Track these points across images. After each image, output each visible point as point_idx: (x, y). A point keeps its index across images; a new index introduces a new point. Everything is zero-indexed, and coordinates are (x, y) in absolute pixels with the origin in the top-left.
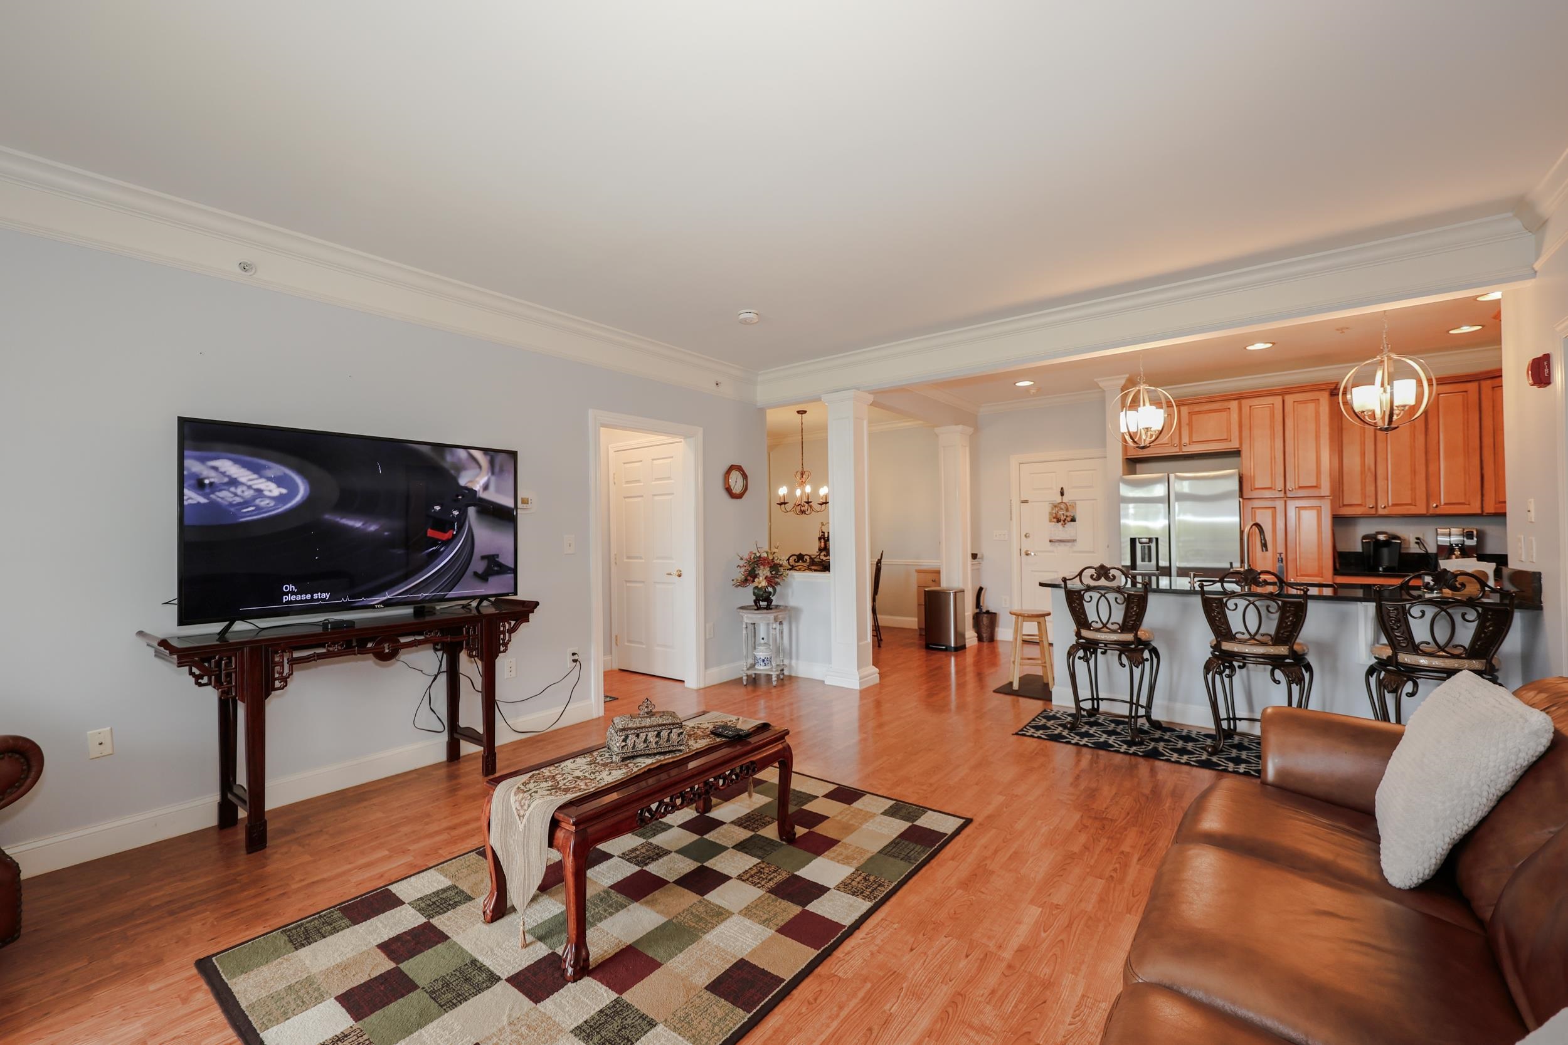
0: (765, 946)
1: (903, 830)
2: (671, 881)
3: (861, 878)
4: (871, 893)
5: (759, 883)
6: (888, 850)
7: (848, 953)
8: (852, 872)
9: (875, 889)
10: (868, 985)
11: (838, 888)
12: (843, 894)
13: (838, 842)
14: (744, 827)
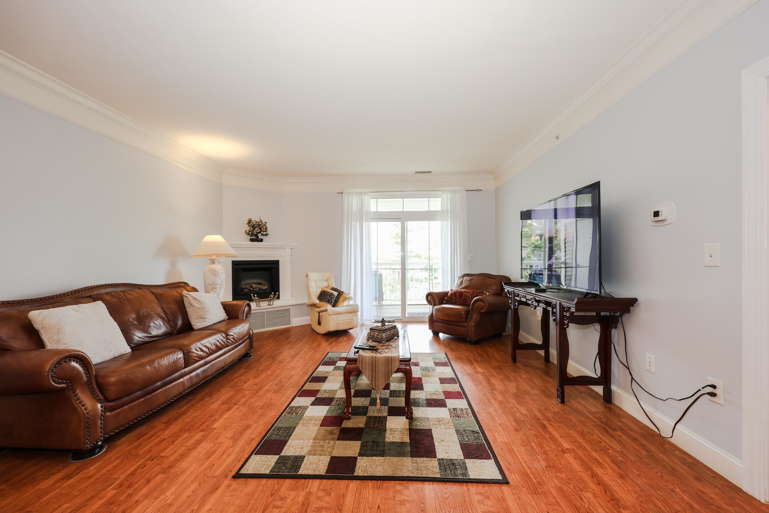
0: (321, 387)
1: (286, 447)
3: (299, 413)
4: (293, 409)
5: (341, 399)
6: (291, 431)
7: (293, 393)
8: (306, 414)
9: (291, 411)
11: (307, 407)
12: (304, 406)
13: (321, 426)
14: (377, 417)
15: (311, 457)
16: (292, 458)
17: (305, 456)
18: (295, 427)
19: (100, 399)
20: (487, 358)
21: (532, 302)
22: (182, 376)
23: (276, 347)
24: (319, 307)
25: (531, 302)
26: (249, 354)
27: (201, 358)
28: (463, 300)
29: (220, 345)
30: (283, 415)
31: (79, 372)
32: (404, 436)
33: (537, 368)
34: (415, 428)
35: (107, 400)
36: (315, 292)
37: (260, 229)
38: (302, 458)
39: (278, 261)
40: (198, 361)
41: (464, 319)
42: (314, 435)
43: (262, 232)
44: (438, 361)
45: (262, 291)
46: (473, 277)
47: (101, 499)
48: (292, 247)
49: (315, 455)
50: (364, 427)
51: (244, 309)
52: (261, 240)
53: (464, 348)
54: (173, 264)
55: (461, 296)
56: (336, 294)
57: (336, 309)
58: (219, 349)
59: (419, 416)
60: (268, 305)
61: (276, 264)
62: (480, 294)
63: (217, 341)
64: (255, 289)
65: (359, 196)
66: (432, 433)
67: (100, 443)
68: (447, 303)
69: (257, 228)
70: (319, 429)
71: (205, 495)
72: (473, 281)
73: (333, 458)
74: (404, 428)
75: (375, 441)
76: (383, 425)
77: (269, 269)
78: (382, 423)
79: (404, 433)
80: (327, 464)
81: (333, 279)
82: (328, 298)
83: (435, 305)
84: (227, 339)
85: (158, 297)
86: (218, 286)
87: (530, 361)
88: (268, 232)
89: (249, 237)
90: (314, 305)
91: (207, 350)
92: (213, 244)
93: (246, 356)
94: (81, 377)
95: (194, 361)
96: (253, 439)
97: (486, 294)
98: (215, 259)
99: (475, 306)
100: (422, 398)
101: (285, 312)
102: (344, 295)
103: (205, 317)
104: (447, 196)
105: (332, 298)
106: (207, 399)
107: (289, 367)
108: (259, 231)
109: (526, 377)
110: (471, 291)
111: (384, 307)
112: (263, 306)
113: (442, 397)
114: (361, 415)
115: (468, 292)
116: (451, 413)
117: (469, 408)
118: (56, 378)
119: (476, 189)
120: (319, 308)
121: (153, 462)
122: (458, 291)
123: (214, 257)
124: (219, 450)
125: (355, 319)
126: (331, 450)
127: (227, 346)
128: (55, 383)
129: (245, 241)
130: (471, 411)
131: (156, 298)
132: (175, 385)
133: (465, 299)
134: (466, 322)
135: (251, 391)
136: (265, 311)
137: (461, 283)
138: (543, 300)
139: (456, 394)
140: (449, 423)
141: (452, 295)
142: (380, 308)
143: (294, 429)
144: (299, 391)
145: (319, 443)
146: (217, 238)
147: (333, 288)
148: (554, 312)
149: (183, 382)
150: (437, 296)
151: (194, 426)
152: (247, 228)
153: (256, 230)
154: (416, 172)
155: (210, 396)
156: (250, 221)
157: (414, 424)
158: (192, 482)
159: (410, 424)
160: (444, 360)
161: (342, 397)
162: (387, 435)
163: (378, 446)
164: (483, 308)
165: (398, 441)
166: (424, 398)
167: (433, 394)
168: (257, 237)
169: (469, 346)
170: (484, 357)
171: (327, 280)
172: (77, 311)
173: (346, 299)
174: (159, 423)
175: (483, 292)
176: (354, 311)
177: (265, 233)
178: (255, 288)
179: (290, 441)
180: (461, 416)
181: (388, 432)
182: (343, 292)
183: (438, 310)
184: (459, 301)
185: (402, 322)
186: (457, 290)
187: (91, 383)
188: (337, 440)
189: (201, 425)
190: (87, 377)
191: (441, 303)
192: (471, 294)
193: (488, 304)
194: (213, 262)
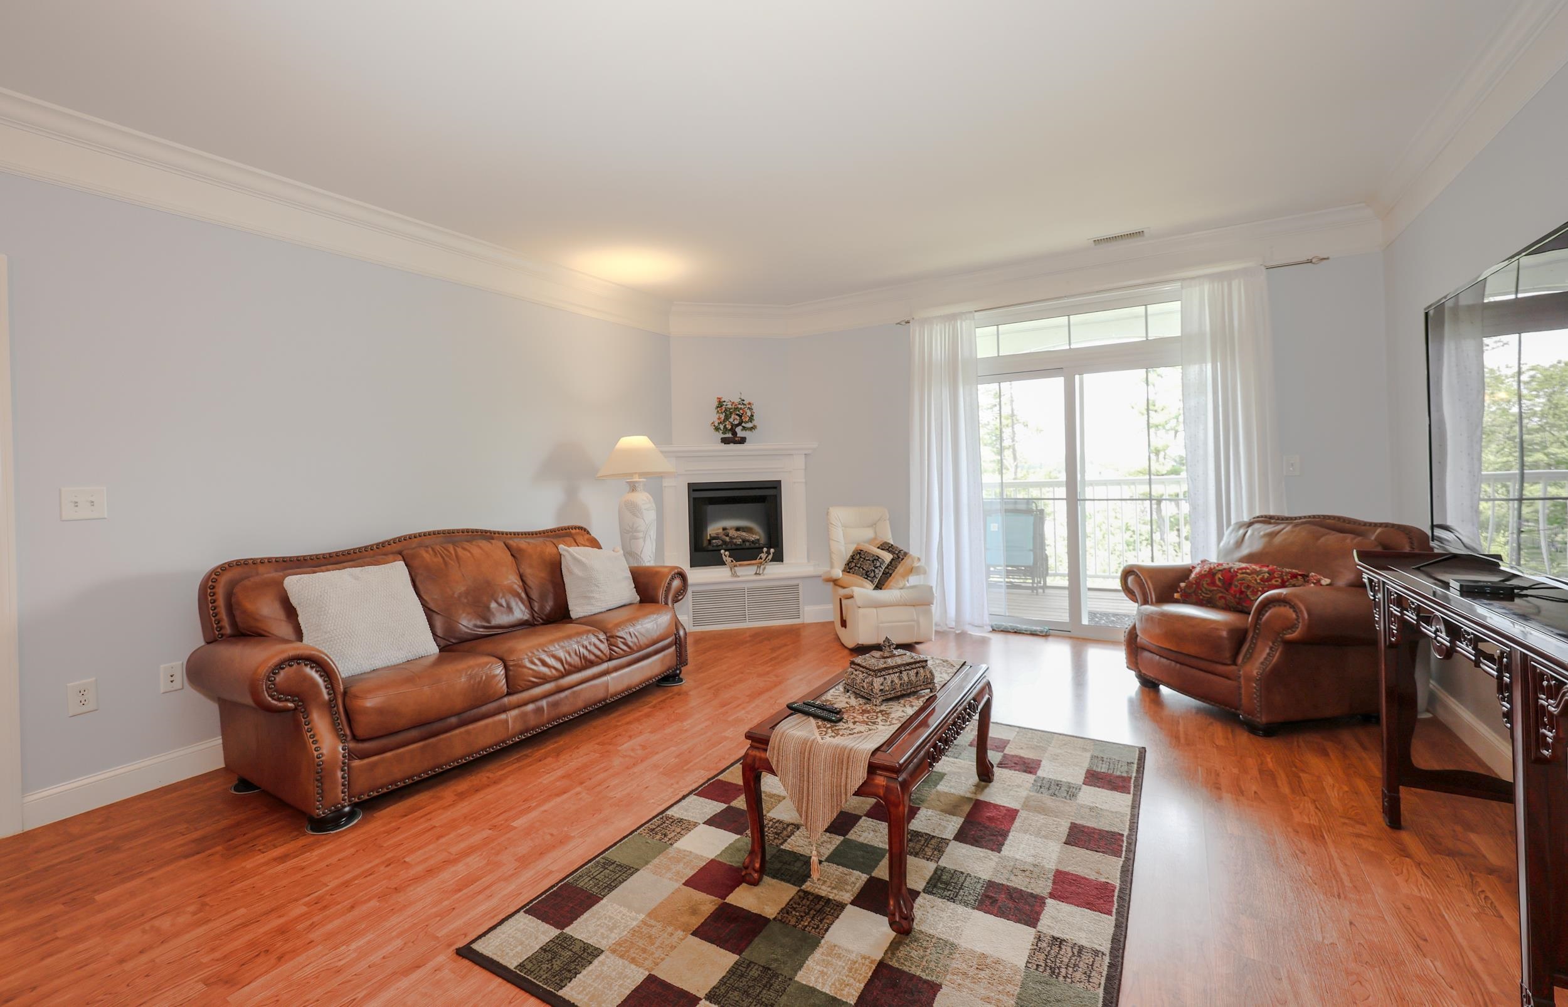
1: (585, 915)
2: (864, 818)
3: (669, 837)
4: (664, 823)
5: (775, 823)
7: (694, 782)
8: (678, 842)
9: (659, 826)
10: (685, 768)
11: (696, 825)
12: (691, 820)
13: (687, 884)
14: (822, 897)
15: (612, 957)
16: (576, 949)
17: (603, 951)
18: (637, 870)
19: (345, 735)
20: (1286, 790)
21: (1437, 630)
22: (504, 710)
23: (740, 666)
24: (845, 585)
25: (1433, 629)
26: (678, 675)
27: (545, 680)
28: (1234, 596)
29: (592, 657)
30: (638, 831)
31: (315, 685)
32: (852, 981)
33: (1491, 871)
34: (896, 965)
35: (355, 738)
36: (843, 550)
37: (740, 416)
38: (597, 952)
39: (779, 482)
40: (536, 685)
41: (1227, 654)
42: (652, 905)
43: (743, 424)
44: (1103, 768)
45: (747, 544)
46: (1281, 526)
47: (280, 917)
48: (806, 452)
49: (622, 957)
50: (772, 917)
51: (670, 584)
52: (742, 441)
53: (1221, 742)
54: (571, 493)
55: (1230, 584)
56: (887, 557)
57: (879, 594)
58: (589, 664)
59: (931, 932)
60: (756, 574)
61: (775, 488)
62: (1293, 581)
63: (583, 646)
64: (734, 541)
65: (947, 324)
66: (935, 995)
67: (347, 809)
68: (1186, 600)
69: (733, 416)
70: (678, 890)
71: (394, 973)
72: (1278, 540)
73: (651, 979)
74: (867, 955)
75: (769, 969)
76: (821, 926)
77: (761, 499)
78: (821, 921)
79: (856, 970)
80: (628, 992)
81: (888, 522)
82: (868, 566)
83: (1145, 602)
84: (610, 645)
85: (515, 554)
86: (641, 535)
87: (1473, 837)
88: (755, 423)
89: (720, 435)
90: (835, 582)
91: (559, 666)
92: (633, 454)
93: (669, 678)
94: (320, 693)
95: (529, 683)
96: (551, 872)
97: (1318, 583)
98: (636, 482)
99: (1264, 618)
100: (979, 875)
101: (790, 590)
102: (907, 561)
103: (592, 595)
104: (1200, 294)
105: (876, 568)
106: (549, 760)
107: (730, 719)
108: (736, 422)
109: (1416, 892)
110: (1265, 569)
111: (1047, 591)
112: (742, 576)
113: (1042, 887)
114: (788, 882)
115: (1254, 572)
116: (1036, 949)
117: (1107, 952)
118: (275, 691)
119: (1304, 259)
120: (844, 588)
121: (387, 869)
122: (1220, 568)
123: (636, 478)
124: (484, 879)
125: (921, 620)
126: (663, 956)
127: (610, 659)
128: (273, 699)
129: (712, 443)
130: (1111, 965)
131: (512, 555)
132: (487, 726)
133: (1241, 592)
134: (1234, 663)
135: (627, 759)
136: (746, 586)
137: (1240, 543)
138: (1470, 631)
139: (1095, 892)
140: (1009, 981)
141: (1201, 577)
142: (1037, 594)
143: (632, 874)
144: (709, 780)
145: (652, 926)
146: (639, 442)
147: (886, 543)
148: (1506, 684)
149: (506, 721)
150: (1151, 578)
151: (490, 813)
152: (714, 417)
153: (731, 420)
154: (1097, 242)
155: (558, 755)
156: (720, 404)
157: (902, 952)
158: (398, 936)
159: (894, 947)
160: (1125, 768)
161: (781, 819)
162: (810, 962)
163: (768, 986)
164: (1292, 627)
165: (826, 990)
166: (986, 876)
167: (1019, 873)
168: (735, 434)
169: (1243, 737)
170: (1276, 786)
171: (873, 525)
172: (357, 578)
173: (911, 571)
174: (448, 792)
175: (1305, 577)
176: (922, 602)
177: (749, 425)
178: (734, 538)
179: (604, 901)
180: (1063, 971)
181: (818, 954)
182: (906, 554)
183: (1149, 618)
184: (1221, 597)
185: (1071, 638)
186: (1219, 565)
187: (336, 705)
188: (692, 934)
189: (499, 815)
190: (329, 694)
191: (1165, 597)
192: (1262, 580)
193: (1309, 614)
194: (633, 488)
